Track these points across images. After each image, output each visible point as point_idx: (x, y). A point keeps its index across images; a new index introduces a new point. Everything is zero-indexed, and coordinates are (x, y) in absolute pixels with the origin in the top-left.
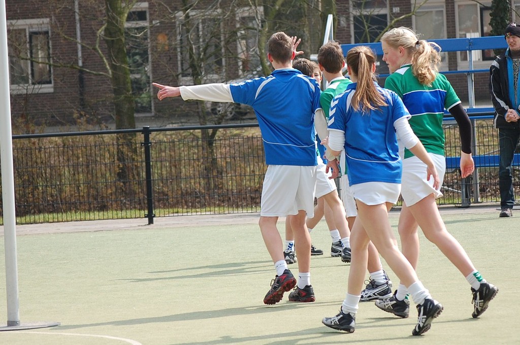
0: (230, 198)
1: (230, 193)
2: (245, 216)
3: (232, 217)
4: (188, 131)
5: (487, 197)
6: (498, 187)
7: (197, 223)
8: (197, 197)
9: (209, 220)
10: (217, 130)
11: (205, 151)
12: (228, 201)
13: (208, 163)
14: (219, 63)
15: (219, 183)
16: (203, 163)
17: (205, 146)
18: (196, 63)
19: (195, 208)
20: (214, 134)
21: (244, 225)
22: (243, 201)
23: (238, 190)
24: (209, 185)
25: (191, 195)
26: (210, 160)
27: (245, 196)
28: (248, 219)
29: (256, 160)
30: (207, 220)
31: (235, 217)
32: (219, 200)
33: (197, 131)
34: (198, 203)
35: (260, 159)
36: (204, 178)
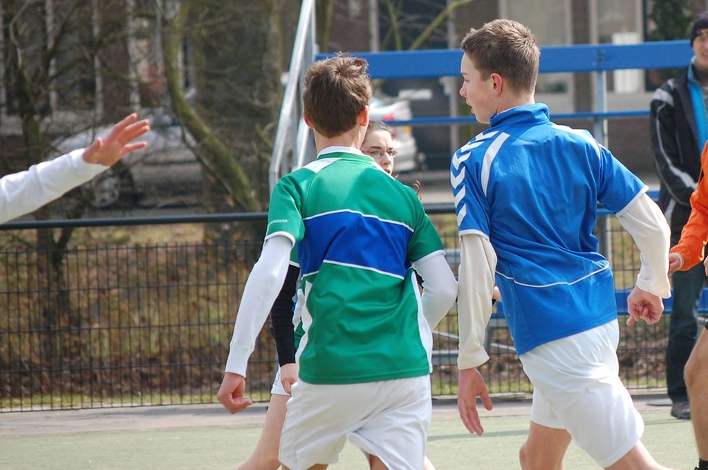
0: (95, 377)
1: (96, 364)
2: (119, 413)
3: (89, 417)
4: (9, 232)
5: (638, 377)
6: (661, 357)
7: (12, 430)
8: (25, 374)
9: (40, 423)
10: (70, 231)
11: (45, 275)
12: (91, 382)
13: (49, 300)
14: (89, 87)
15: (73, 344)
16: (39, 301)
17: (44, 266)
18: (28, 88)
19: (20, 396)
20: (65, 238)
21: (113, 433)
22: (123, 382)
23: (113, 359)
24: (51, 346)
25: (10, 367)
26: (54, 294)
27: (127, 371)
28: (123, 420)
29: (154, 294)
30: (35, 423)
31: (97, 416)
32: (72, 380)
33: (25, 232)
34: (25, 386)
35: (163, 292)
36: (39, 333)
